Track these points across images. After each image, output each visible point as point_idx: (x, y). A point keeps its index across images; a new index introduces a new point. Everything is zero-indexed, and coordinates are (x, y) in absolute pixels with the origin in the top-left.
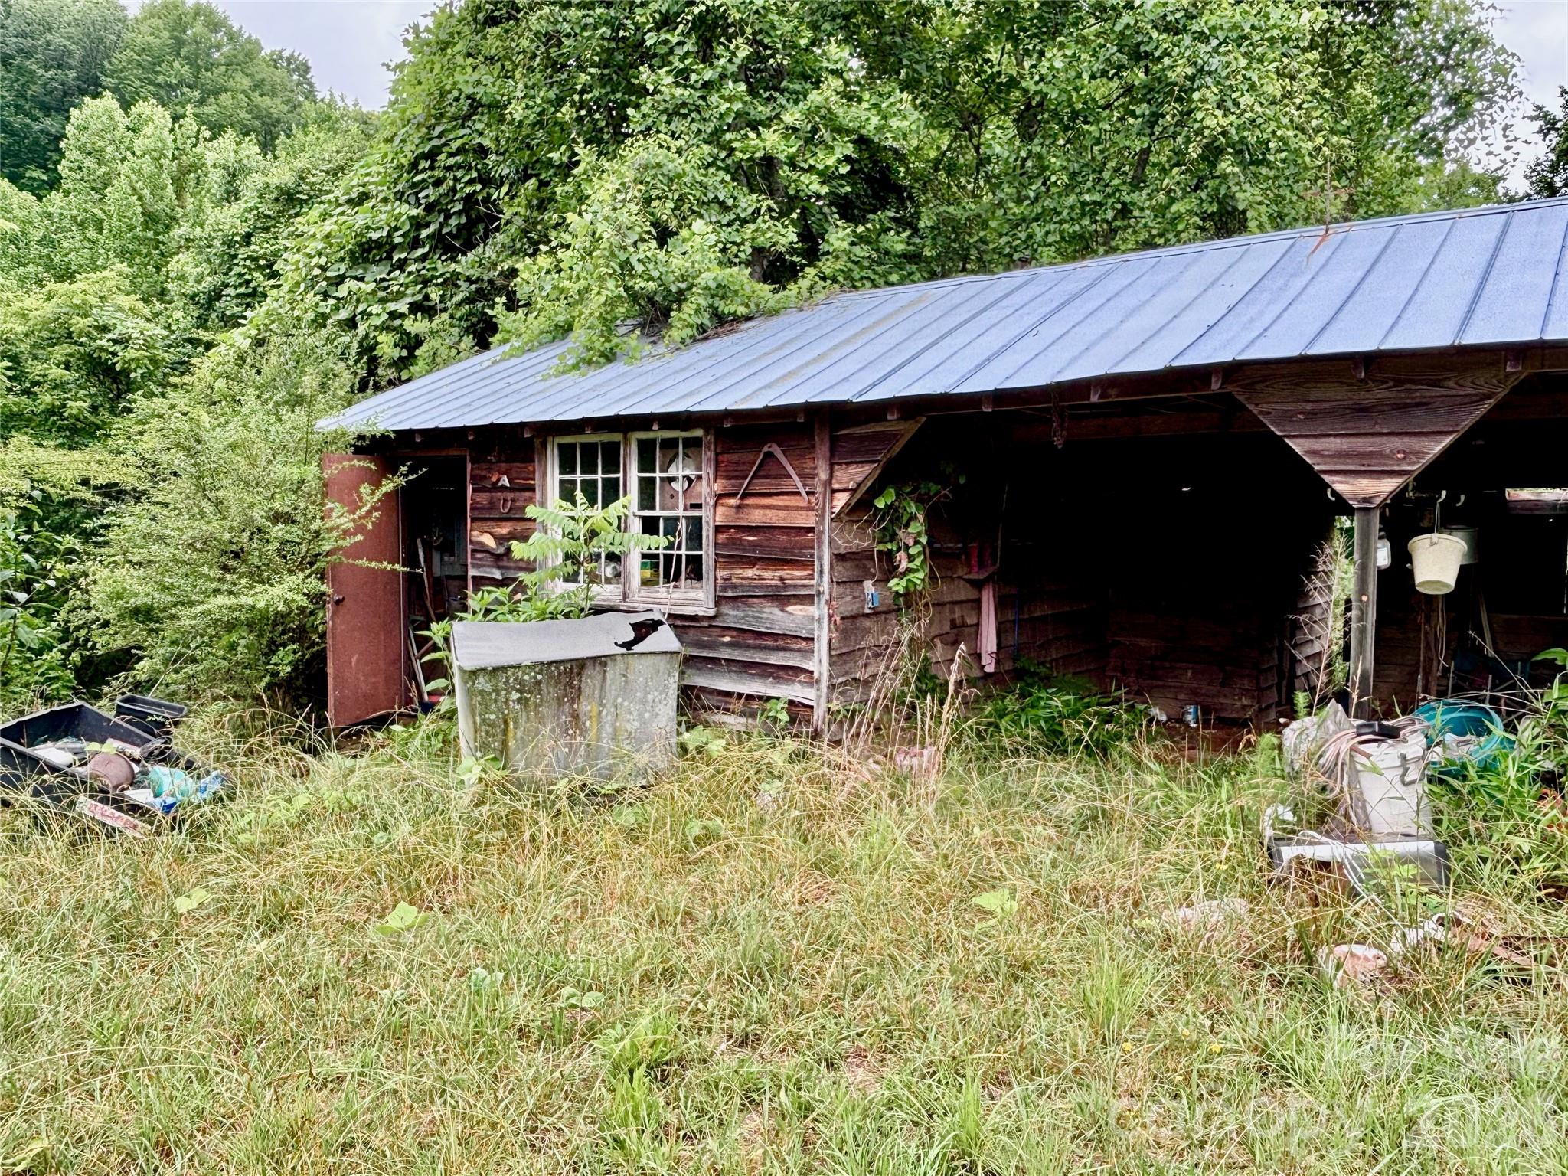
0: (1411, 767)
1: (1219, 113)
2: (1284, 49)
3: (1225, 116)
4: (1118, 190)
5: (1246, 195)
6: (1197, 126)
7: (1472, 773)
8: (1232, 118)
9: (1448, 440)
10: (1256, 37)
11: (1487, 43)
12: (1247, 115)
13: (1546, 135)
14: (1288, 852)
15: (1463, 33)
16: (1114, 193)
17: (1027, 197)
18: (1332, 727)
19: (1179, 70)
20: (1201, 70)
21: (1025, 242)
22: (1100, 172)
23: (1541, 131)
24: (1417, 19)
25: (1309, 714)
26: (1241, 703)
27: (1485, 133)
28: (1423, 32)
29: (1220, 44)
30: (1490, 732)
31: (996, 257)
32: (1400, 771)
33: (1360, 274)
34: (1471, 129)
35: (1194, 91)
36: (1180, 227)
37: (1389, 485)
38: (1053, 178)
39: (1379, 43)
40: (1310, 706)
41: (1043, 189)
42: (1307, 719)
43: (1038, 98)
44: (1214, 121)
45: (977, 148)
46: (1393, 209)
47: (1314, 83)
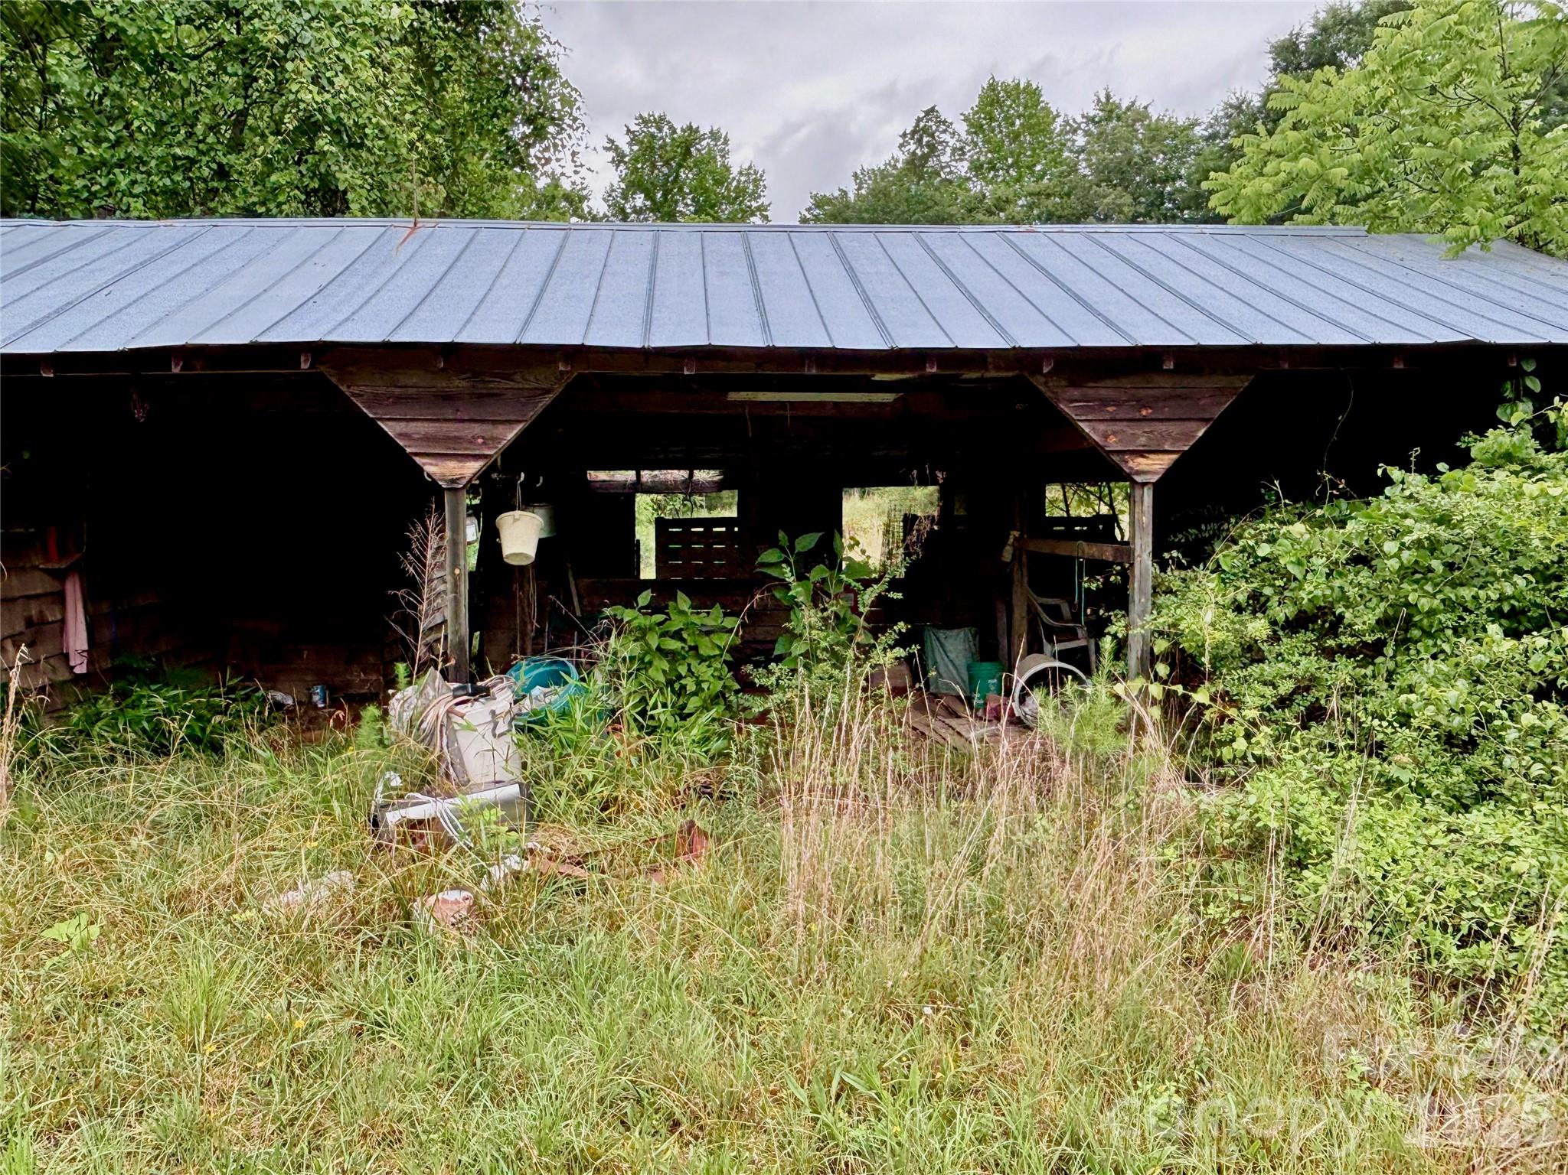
0: (501, 720)
1: (315, 89)
2: (377, 38)
3: (319, 93)
4: (213, 149)
5: (346, 176)
6: (292, 97)
7: (551, 719)
8: (327, 96)
9: (518, 429)
10: (348, 20)
11: (555, 74)
12: (343, 96)
13: (618, 166)
14: (392, 817)
15: (536, 61)
16: (208, 151)
17: (107, 139)
18: (432, 693)
19: (270, 35)
20: (294, 41)
21: (105, 188)
22: (193, 126)
23: (613, 161)
24: (499, 39)
25: (410, 683)
26: (361, 679)
27: (559, 155)
28: (503, 51)
29: (312, 19)
30: (566, 683)
31: (72, 200)
32: (491, 726)
33: (444, 269)
34: (547, 149)
35: (287, 60)
36: (281, 199)
37: (472, 467)
38: (136, 123)
39: (466, 53)
40: (410, 675)
41: (125, 133)
42: (410, 689)
43: (113, 31)
44: (310, 96)
45: (42, 72)
46: (486, 212)
47: (407, 79)
